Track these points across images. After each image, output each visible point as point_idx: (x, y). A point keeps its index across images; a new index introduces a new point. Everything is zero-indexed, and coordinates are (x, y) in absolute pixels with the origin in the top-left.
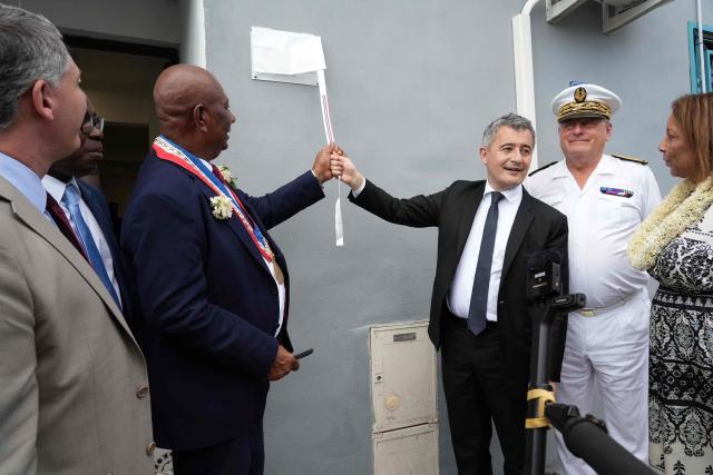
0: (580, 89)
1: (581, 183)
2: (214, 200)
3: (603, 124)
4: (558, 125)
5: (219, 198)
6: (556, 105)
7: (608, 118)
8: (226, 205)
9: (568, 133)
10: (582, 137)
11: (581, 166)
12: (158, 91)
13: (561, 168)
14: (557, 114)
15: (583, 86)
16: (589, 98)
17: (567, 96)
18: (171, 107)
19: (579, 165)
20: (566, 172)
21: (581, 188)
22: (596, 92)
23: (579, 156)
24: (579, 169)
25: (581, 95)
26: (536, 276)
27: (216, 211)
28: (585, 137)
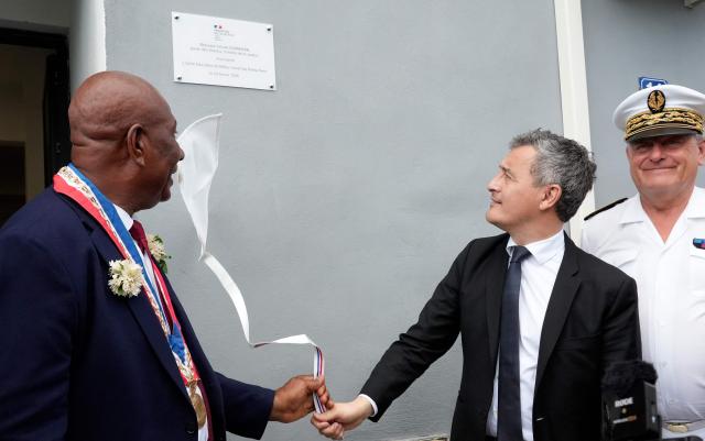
0: (656, 93)
1: (664, 231)
2: (115, 265)
3: (693, 142)
4: (626, 145)
5: (123, 263)
6: (621, 116)
7: (699, 132)
8: (131, 275)
9: (642, 157)
10: (663, 164)
11: (663, 206)
12: (76, 105)
13: (633, 209)
14: (624, 130)
15: (659, 87)
16: (670, 105)
17: (636, 103)
18: (93, 127)
19: (660, 205)
20: (642, 215)
21: (665, 240)
22: (680, 96)
23: (661, 191)
24: (660, 210)
25: (657, 102)
26: (618, 404)
27: (114, 283)
28: (669, 162)
